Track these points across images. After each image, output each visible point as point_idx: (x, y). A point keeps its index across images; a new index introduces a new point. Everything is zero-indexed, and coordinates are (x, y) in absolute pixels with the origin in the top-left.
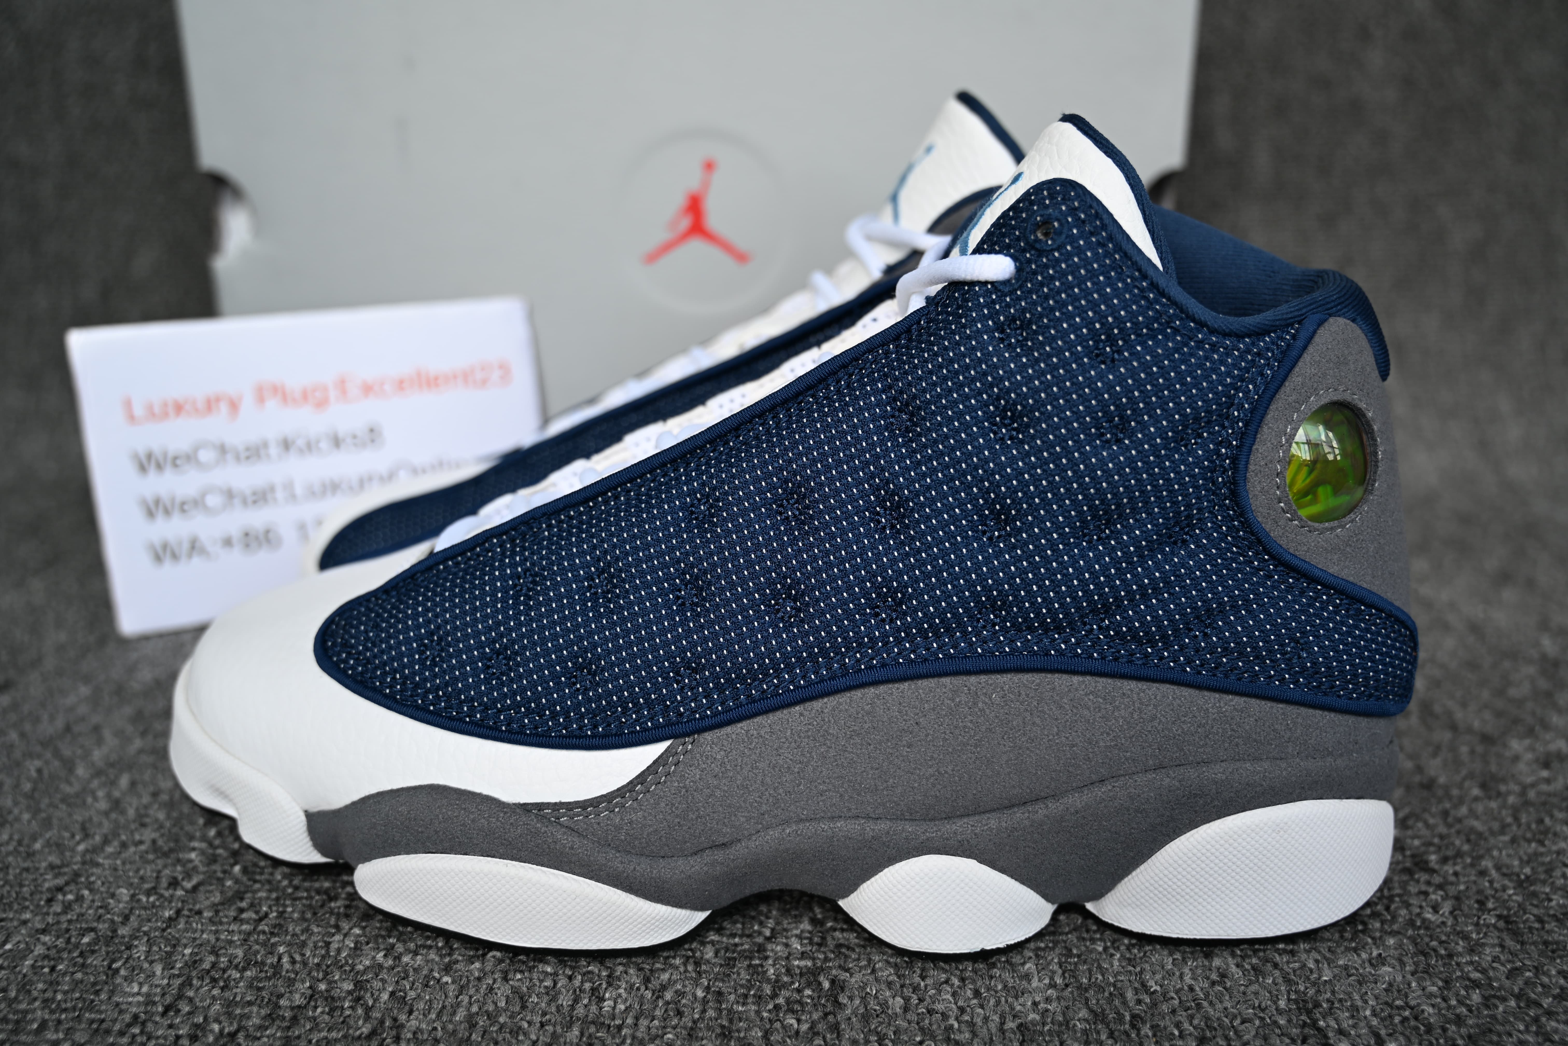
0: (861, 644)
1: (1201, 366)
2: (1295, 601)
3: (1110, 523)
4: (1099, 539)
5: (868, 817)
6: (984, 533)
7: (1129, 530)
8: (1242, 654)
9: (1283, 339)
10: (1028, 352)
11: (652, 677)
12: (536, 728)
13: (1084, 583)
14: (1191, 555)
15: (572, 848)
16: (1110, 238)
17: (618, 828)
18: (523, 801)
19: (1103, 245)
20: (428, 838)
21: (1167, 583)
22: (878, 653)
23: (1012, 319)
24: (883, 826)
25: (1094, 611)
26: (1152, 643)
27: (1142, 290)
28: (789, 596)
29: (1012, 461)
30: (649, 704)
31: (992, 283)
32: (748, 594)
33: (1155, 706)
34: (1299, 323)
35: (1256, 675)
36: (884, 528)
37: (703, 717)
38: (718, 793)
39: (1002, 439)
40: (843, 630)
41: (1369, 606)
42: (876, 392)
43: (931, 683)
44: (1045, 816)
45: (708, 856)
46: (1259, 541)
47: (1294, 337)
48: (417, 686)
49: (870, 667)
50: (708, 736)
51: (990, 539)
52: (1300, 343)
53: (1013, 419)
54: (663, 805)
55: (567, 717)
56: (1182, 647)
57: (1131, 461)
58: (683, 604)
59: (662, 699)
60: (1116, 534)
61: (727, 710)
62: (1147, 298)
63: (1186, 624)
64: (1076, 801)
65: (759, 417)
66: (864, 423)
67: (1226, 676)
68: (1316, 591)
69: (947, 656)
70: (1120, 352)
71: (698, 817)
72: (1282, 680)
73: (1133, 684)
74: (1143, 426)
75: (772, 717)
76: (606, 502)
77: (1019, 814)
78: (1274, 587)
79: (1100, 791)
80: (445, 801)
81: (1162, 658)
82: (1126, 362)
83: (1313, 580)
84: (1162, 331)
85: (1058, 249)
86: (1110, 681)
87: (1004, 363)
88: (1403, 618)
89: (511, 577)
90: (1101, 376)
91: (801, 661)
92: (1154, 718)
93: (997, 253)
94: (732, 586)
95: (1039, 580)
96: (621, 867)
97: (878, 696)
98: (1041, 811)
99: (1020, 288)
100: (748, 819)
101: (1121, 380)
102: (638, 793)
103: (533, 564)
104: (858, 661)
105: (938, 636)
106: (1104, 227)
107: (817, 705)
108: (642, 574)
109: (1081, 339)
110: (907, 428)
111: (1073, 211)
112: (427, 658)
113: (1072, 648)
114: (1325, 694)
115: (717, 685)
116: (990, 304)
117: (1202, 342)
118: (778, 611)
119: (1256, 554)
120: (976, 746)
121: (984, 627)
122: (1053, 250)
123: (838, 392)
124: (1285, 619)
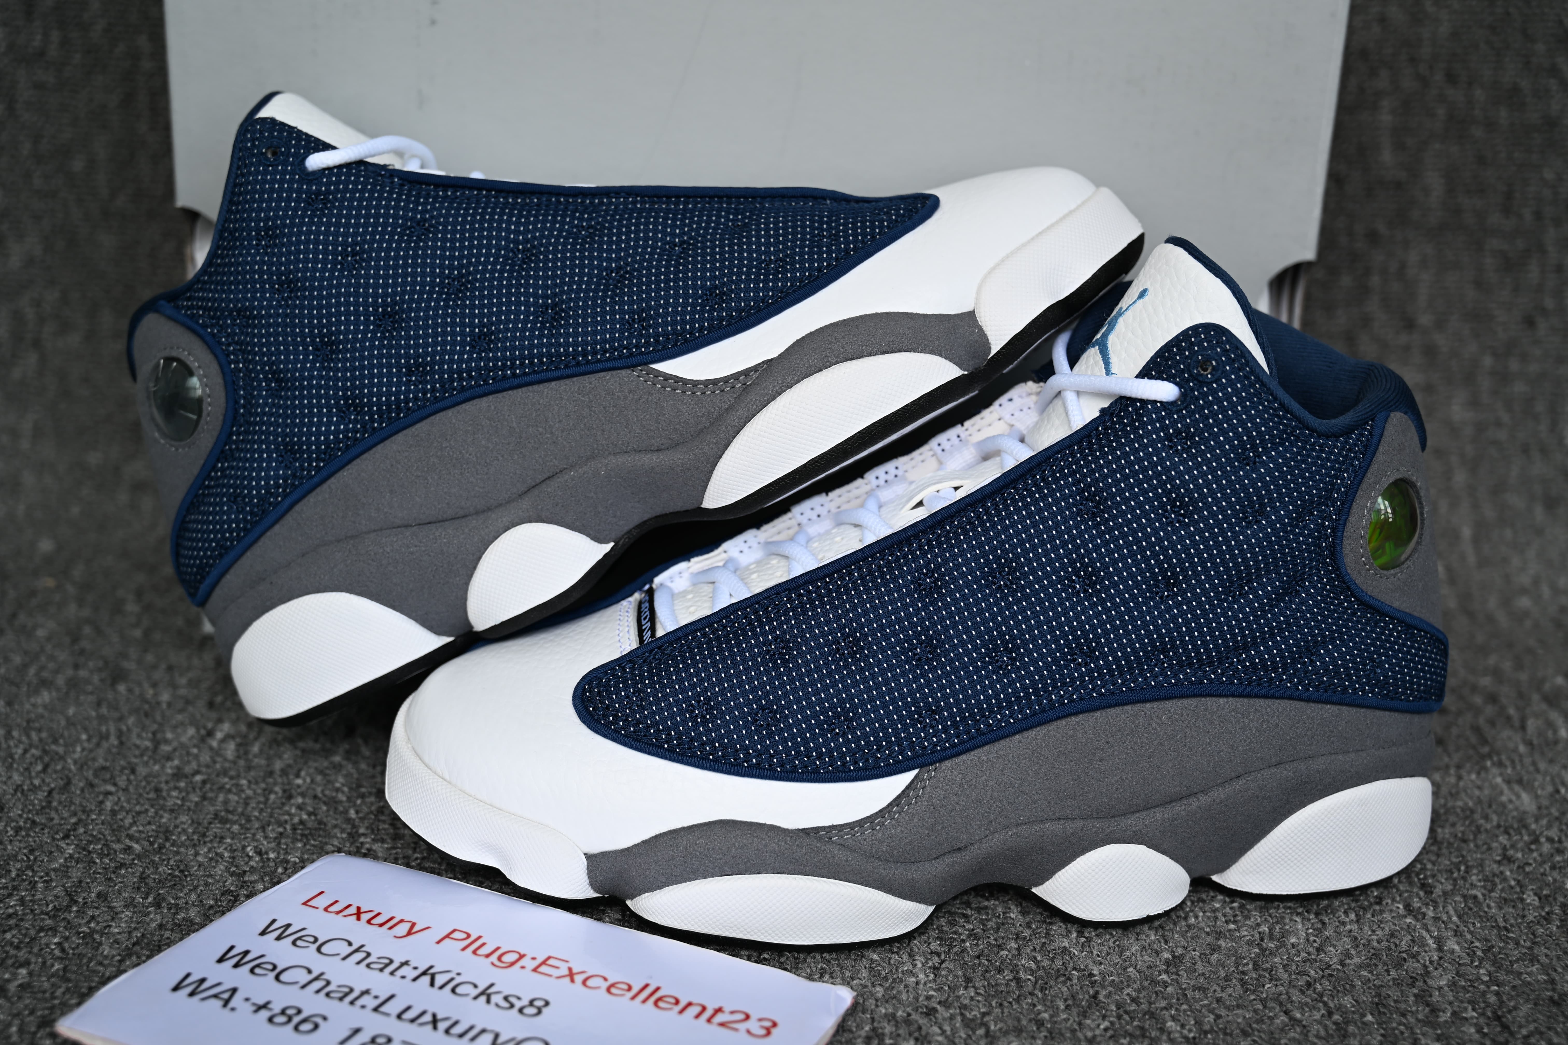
0: (1064, 684)
1: (1314, 464)
2: (1372, 631)
3: (1249, 582)
4: (1240, 594)
5: (1067, 819)
6: (1157, 593)
7: (1263, 586)
8: (1338, 674)
9: (1362, 435)
10: (1193, 457)
11: (902, 719)
12: (806, 767)
13: (1231, 628)
14: (1303, 602)
15: (847, 860)
16: (1252, 372)
17: (881, 842)
18: (801, 826)
19: (1248, 378)
20: (726, 863)
21: (1288, 624)
22: (1076, 690)
23: (1178, 432)
24: (1079, 824)
25: (1236, 648)
26: (1275, 669)
27: (1275, 409)
28: (1006, 648)
29: (1181, 540)
30: (899, 742)
31: (1161, 402)
32: (976, 649)
33: (1278, 717)
34: (1372, 420)
35: (1345, 689)
36: (1079, 592)
37: (944, 749)
38: (958, 808)
39: (1172, 522)
40: (1052, 674)
41: (1419, 630)
42: (1068, 485)
43: (1118, 710)
44: (1198, 807)
45: (948, 859)
46: (1349, 588)
47: (1370, 433)
48: (692, 740)
49: (1071, 701)
50: (948, 763)
51: (1161, 598)
52: (1375, 439)
53: (1180, 507)
54: (916, 820)
55: (831, 756)
56: (1296, 670)
57: (1267, 536)
58: (919, 659)
59: (909, 736)
60: (1253, 590)
61: (962, 742)
62: (1278, 416)
63: (1300, 653)
64: (1219, 794)
65: (971, 506)
66: (1061, 511)
67: (1326, 691)
68: (1385, 622)
69: (1129, 688)
70: (1260, 457)
71: (943, 828)
72: (1363, 691)
73: (1262, 702)
74: (1275, 510)
75: (998, 745)
76: (841, 578)
77: (1178, 808)
78: (1358, 622)
79: (1239, 785)
80: (738, 832)
81: (1281, 680)
82: (1264, 464)
83: (1383, 614)
84: (1288, 439)
85: (1215, 382)
86: (1246, 700)
87: (1174, 466)
88: (1441, 637)
89: (764, 644)
90: (1247, 476)
91: (1018, 699)
92: (1277, 726)
93: (1163, 379)
94: (963, 644)
95: (1199, 628)
96: (884, 873)
97: (1078, 723)
98: (1194, 803)
99: (1185, 409)
100: (980, 827)
101: (1261, 478)
102: (895, 813)
103: (784, 632)
104: (1062, 696)
105: (1121, 674)
106: (1247, 364)
107: (1032, 733)
108: (886, 638)
109: (1233, 448)
110: (1093, 513)
111: (1225, 352)
112: (697, 716)
113: (1219, 677)
114: (1392, 699)
115: (954, 723)
116: (1161, 419)
117: (1313, 444)
118: (997, 661)
119: (1346, 597)
120: (1150, 757)
121: (1156, 666)
122: (1212, 382)
123: (1035, 484)
124: (1367, 645)
